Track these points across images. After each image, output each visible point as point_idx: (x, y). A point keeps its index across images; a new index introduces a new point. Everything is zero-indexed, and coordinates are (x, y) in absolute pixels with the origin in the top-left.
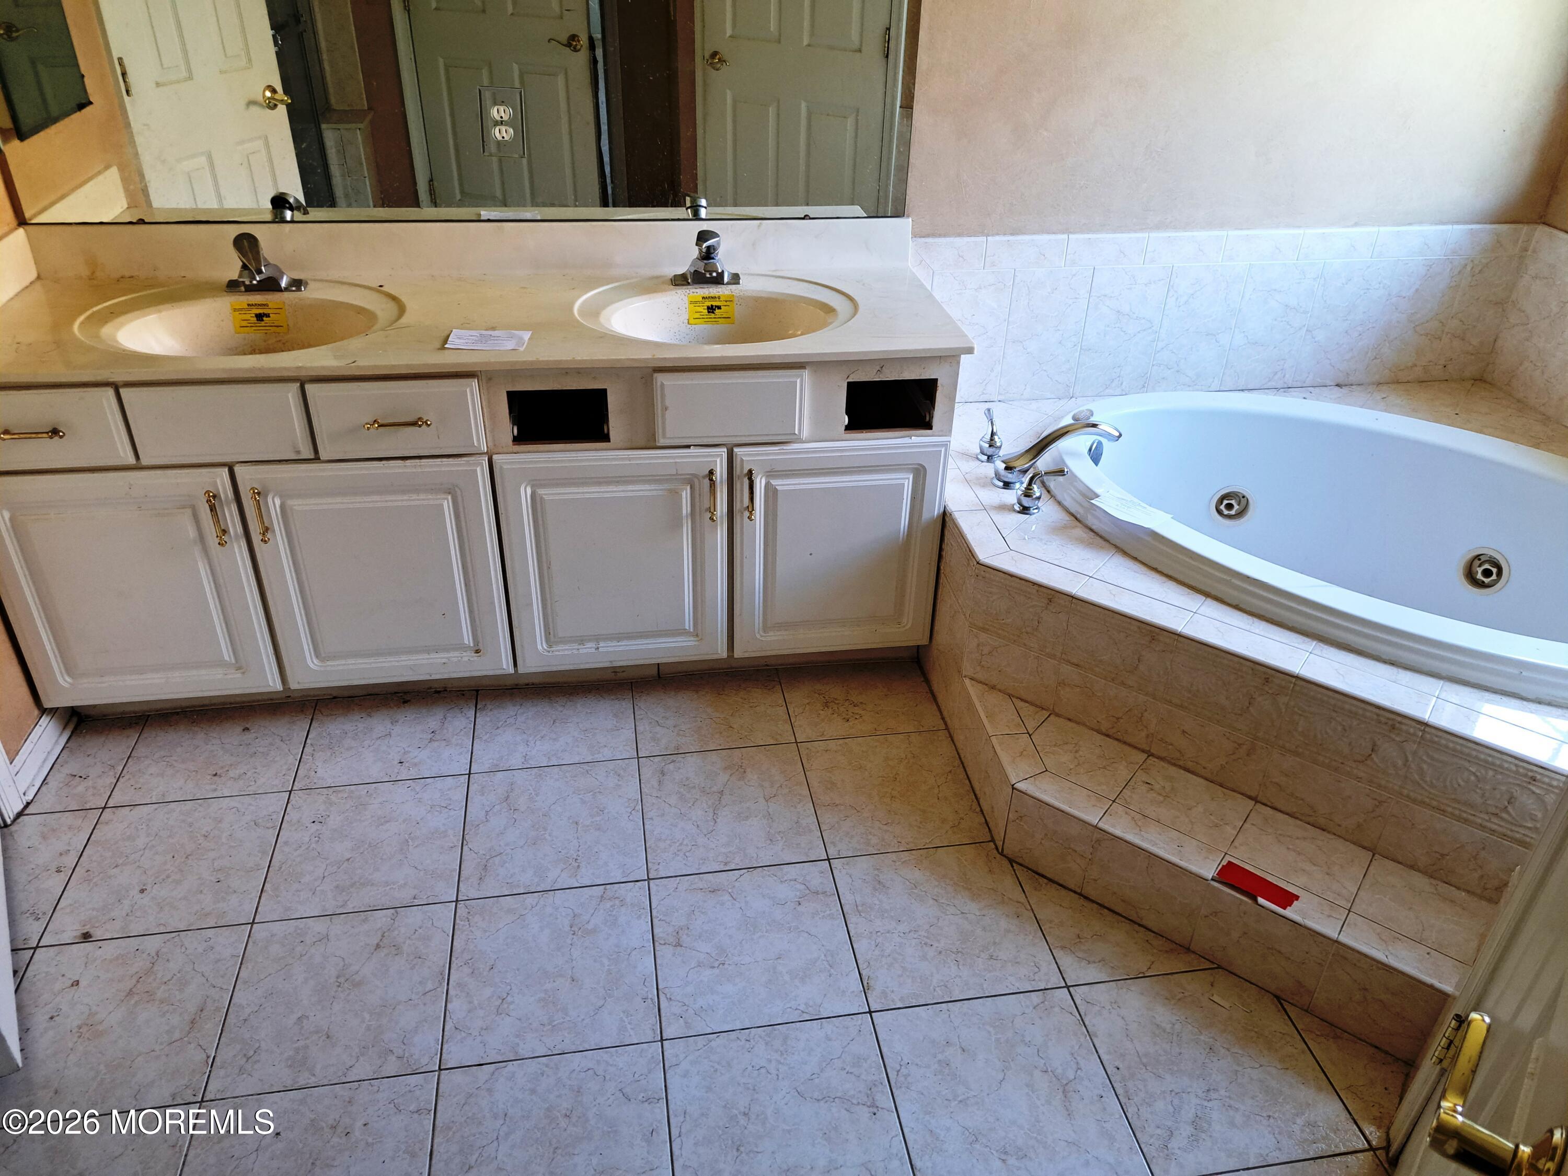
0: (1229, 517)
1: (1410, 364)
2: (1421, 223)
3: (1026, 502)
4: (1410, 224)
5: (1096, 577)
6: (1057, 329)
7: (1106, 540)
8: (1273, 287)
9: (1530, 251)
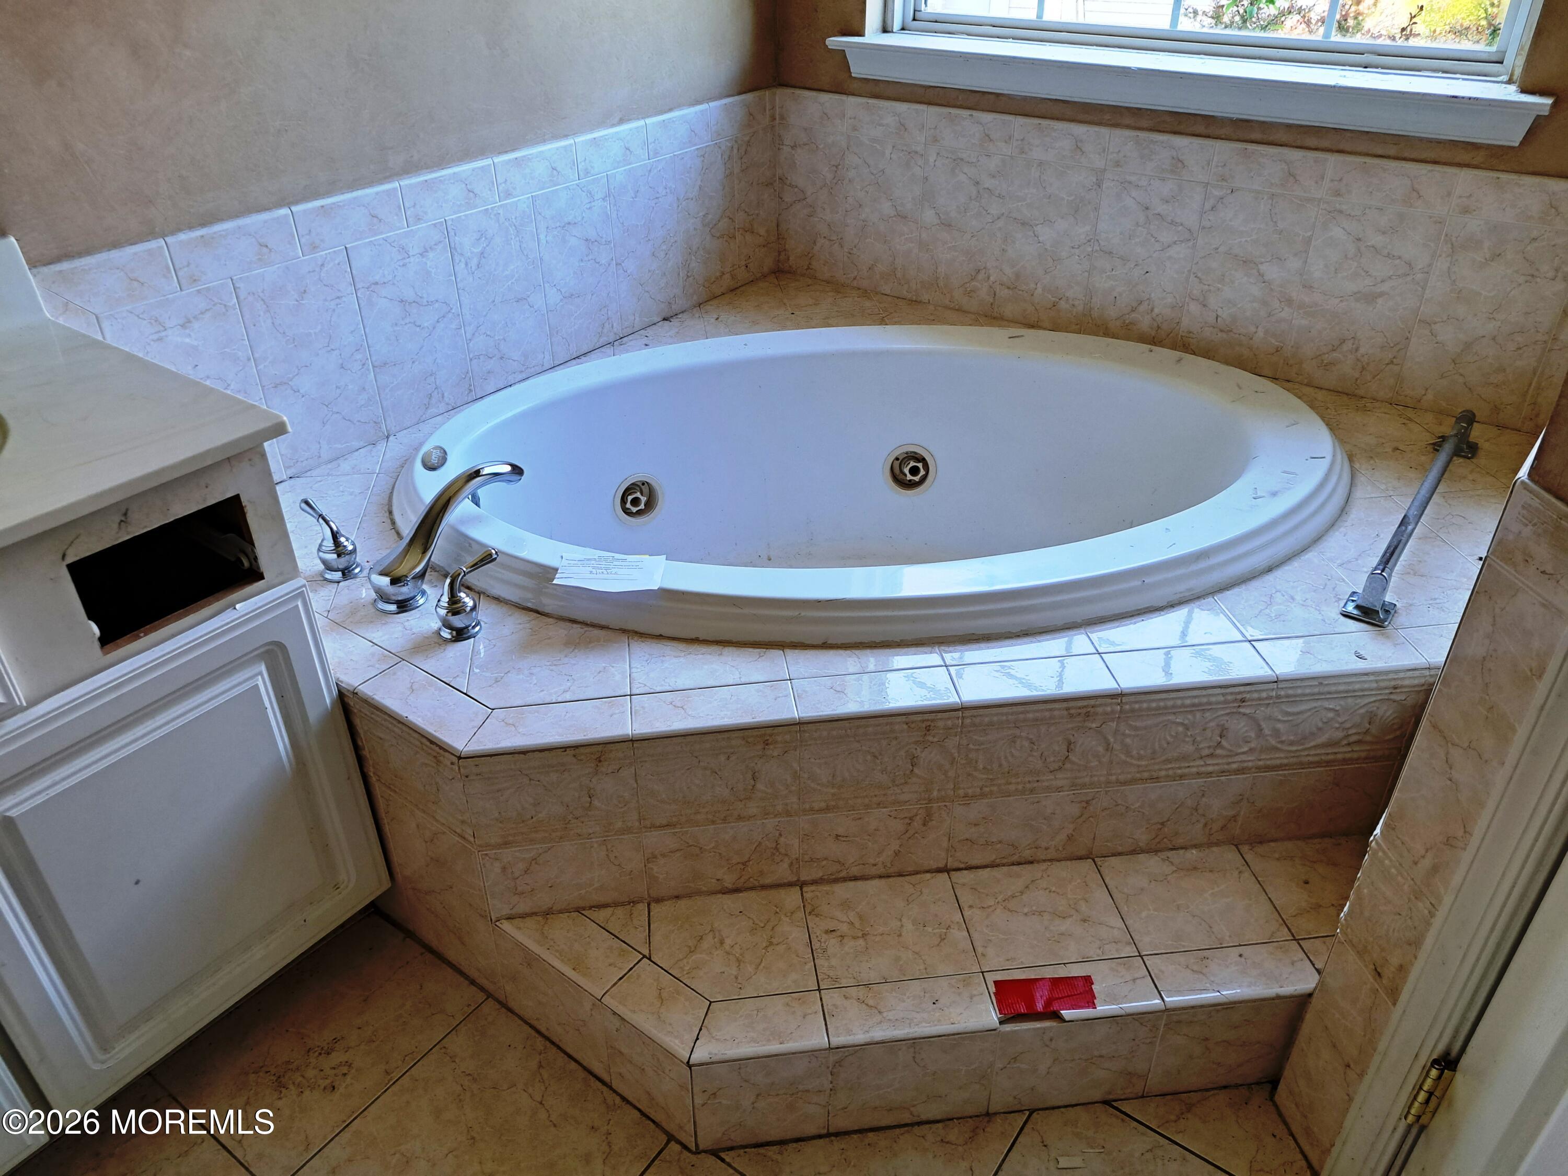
0: (639, 513)
1: (718, 274)
2: (679, 106)
3: (458, 622)
4: (670, 110)
5: (638, 692)
6: (329, 349)
7: (602, 627)
8: (566, 220)
9: (777, 119)
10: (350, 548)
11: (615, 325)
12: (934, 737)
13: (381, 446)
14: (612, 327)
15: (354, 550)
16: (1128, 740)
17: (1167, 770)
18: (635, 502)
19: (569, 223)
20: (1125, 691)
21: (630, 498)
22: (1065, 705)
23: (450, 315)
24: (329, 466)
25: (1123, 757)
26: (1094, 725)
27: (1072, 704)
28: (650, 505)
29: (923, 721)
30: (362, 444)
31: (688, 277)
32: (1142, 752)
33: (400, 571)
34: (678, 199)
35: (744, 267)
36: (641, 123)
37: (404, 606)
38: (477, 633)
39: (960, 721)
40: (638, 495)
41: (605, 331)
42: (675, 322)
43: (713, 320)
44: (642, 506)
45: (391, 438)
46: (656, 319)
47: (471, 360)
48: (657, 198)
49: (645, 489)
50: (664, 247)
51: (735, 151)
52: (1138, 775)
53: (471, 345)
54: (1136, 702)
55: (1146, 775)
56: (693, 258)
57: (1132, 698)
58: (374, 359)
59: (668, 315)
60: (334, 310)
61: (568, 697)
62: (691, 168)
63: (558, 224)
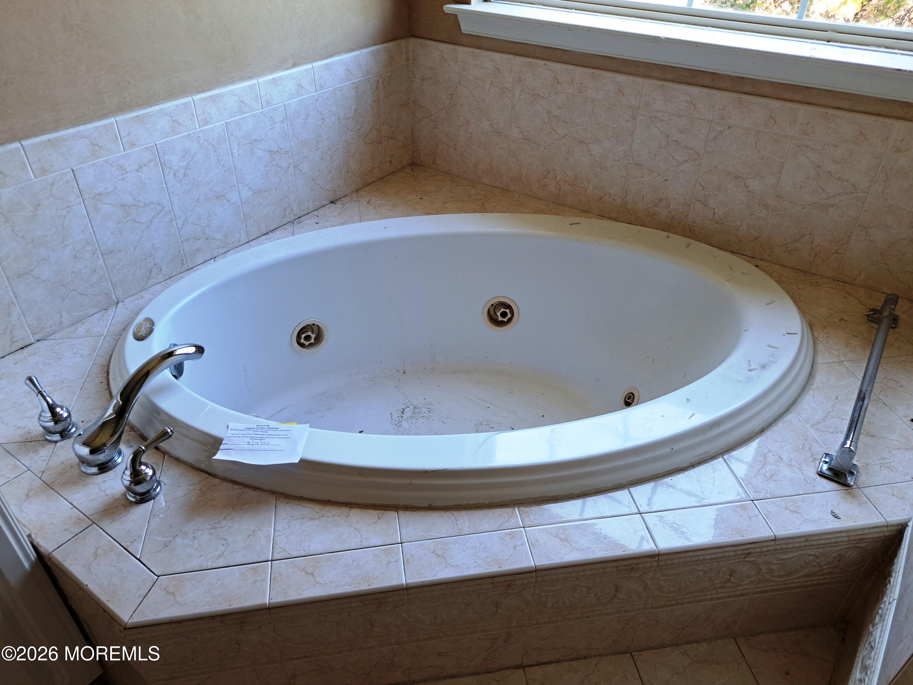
1: (370, 169)
2: (337, 53)
4: (331, 56)
5: (278, 558)
6: (63, 245)
7: (256, 488)
8: (253, 138)
9: (411, 60)
10: (65, 415)
11: (294, 209)
12: (513, 590)
13: (111, 312)
14: (292, 210)
15: (69, 415)
16: (662, 583)
17: (689, 598)
18: (308, 338)
19: (256, 140)
20: (661, 552)
21: (303, 336)
22: (615, 564)
23: (164, 212)
24: (69, 329)
25: (657, 593)
26: (636, 575)
27: (620, 563)
28: (319, 338)
29: (505, 581)
30: (96, 310)
31: (348, 172)
32: (672, 589)
33: (98, 442)
34: (339, 119)
35: (389, 163)
36: (309, 66)
37: (104, 468)
38: (158, 493)
39: (534, 579)
40: (309, 333)
41: (287, 213)
42: (339, 205)
43: (365, 203)
44: (312, 341)
45: (120, 304)
46: (325, 202)
47: (182, 242)
48: (323, 119)
49: (315, 329)
50: (329, 153)
51: (381, 83)
52: (668, 603)
53: (182, 232)
54: (669, 560)
55: (673, 602)
56: (352, 159)
57: (666, 557)
58: (102, 249)
59: (333, 199)
60: (65, 217)
61: (221, 563)
62: (348, 96)
63: (247, 142)
